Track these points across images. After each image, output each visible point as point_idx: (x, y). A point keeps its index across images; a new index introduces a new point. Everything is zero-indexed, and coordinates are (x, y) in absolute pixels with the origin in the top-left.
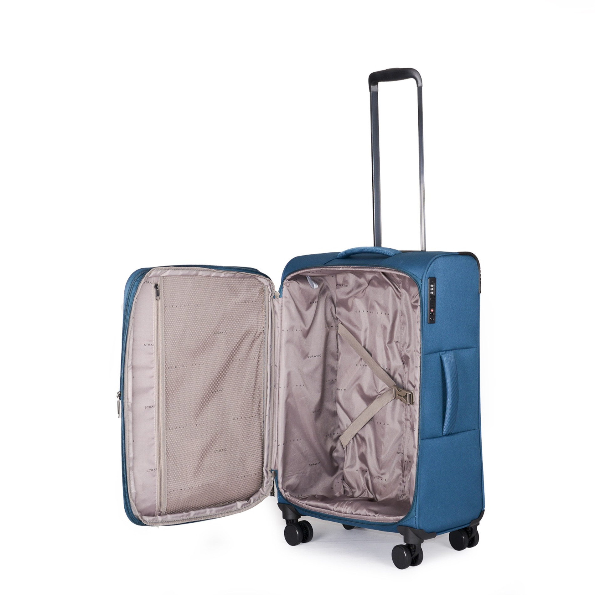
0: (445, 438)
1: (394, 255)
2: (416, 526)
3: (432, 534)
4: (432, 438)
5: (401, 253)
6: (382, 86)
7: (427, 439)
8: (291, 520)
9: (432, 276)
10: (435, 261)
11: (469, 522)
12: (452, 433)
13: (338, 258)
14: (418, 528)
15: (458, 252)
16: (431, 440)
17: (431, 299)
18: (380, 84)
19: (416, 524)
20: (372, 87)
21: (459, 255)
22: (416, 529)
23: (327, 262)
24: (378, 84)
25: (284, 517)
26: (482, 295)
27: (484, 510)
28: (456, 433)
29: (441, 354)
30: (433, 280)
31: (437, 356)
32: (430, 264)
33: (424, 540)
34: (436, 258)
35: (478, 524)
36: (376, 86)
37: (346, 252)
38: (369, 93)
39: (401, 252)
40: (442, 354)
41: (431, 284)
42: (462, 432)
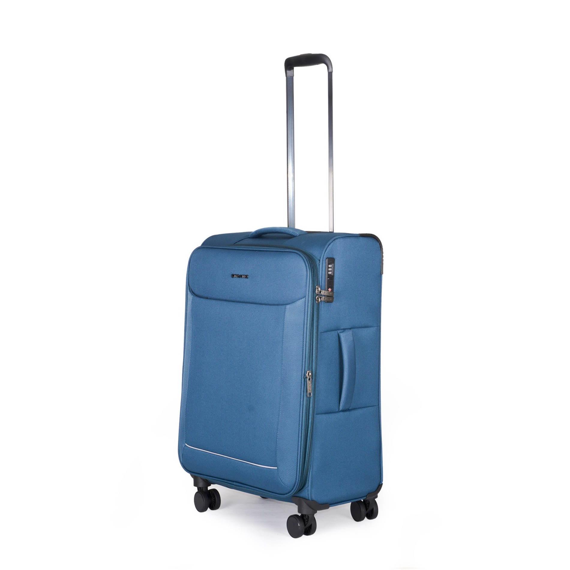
0: (341, 413)
1: (299, 236)
2: (308, 497)
3: (325, 506)
4: (327, 413)
6: (297, 70)
7: (322, 414)
9: (331, 256)
10: (334, 241)
11: (366, 495)
12: (350, 409)
13: (249, 238)
14: (310, 499)
15: (359, 234)
16: (327, 415)
17: (328, 279)
18: (296, 69)
19: (308, 495)
20: (288, 71)
21: (360, 236)
22: (309, 500)
23: (238, 241)
24: (293, 68)
26: (384, 277)
27: (382, 484)
28: (354, 409)
29: (339, 332)
30: (331, 261)
31: (335, 333)
32: (329, 246)
33: (318, 511)
35: (377, 497)
36: (292, 70)
37: (256, 232)
38: (285, 78)
39: (307, 233)
40: (340, 332)
41: (329, 264)
42: (361, 408)
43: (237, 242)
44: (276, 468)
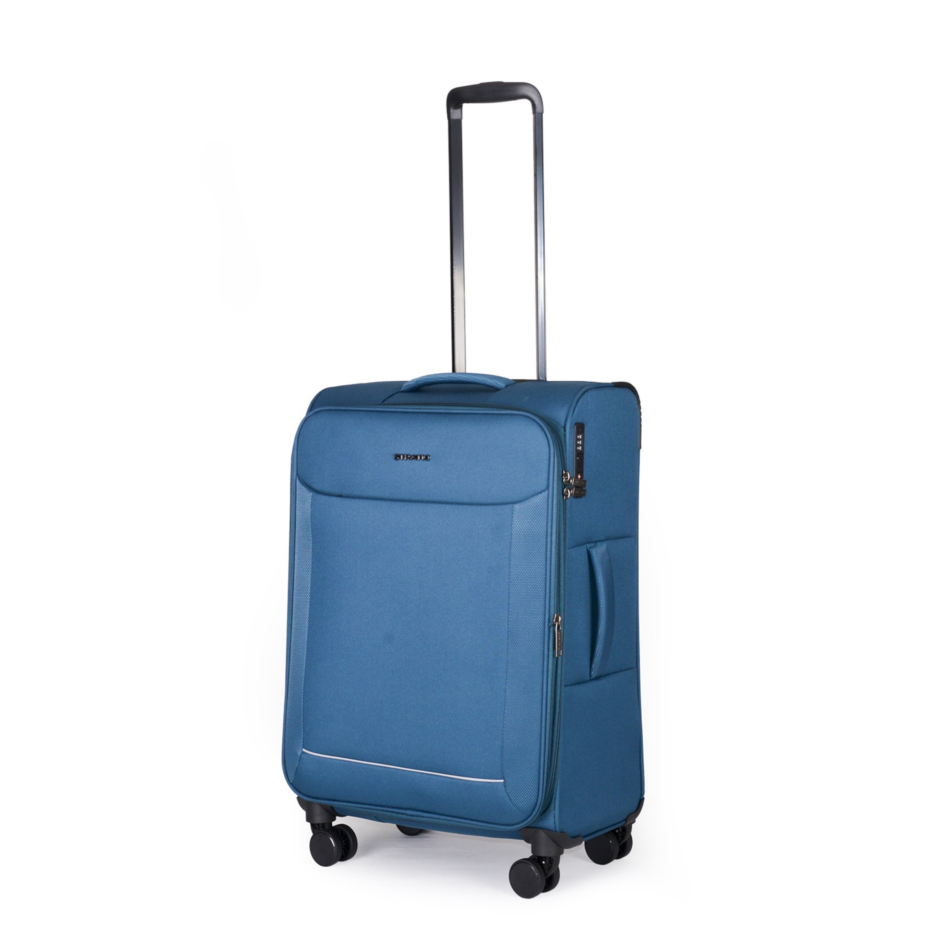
0: (594, 683)
1: (506, 387)
2: (555, 827)
3: (572, 841)
4: (577, 684)
5: (515, 383)
6: (468, 108)
7: (570, 685)
8: (320, 825)
9: (580, 421)
10: (584, 396)
11: (625, 818)
12: (602, 675)
13: (402, 392)
14: (558, 830)
15: (612, 383)
16: (577, 687)
17: (578, 458)
18: (466, 106)
19: (555, 823)
20: (452, 110)
21: (614, 386)
22: (556, 831)
23: (387, 398)
24: (461, 107)
25: (308, 819)
26: (643, 453)
27: (644, 798)
28: (607, 675)
29: (588, 547)
30: (580, 428)
31: (583, 550)
32: (577, 402)
33: (565, 850)
34: (585, 392)
35: (634, 822)
36: (459, 110)
37: (417, 381)
38: (447, 121)
40: (590, 547)
41: (578, 434)
42: (615, 673)
43: (385, 400)
44: (502, 781)
